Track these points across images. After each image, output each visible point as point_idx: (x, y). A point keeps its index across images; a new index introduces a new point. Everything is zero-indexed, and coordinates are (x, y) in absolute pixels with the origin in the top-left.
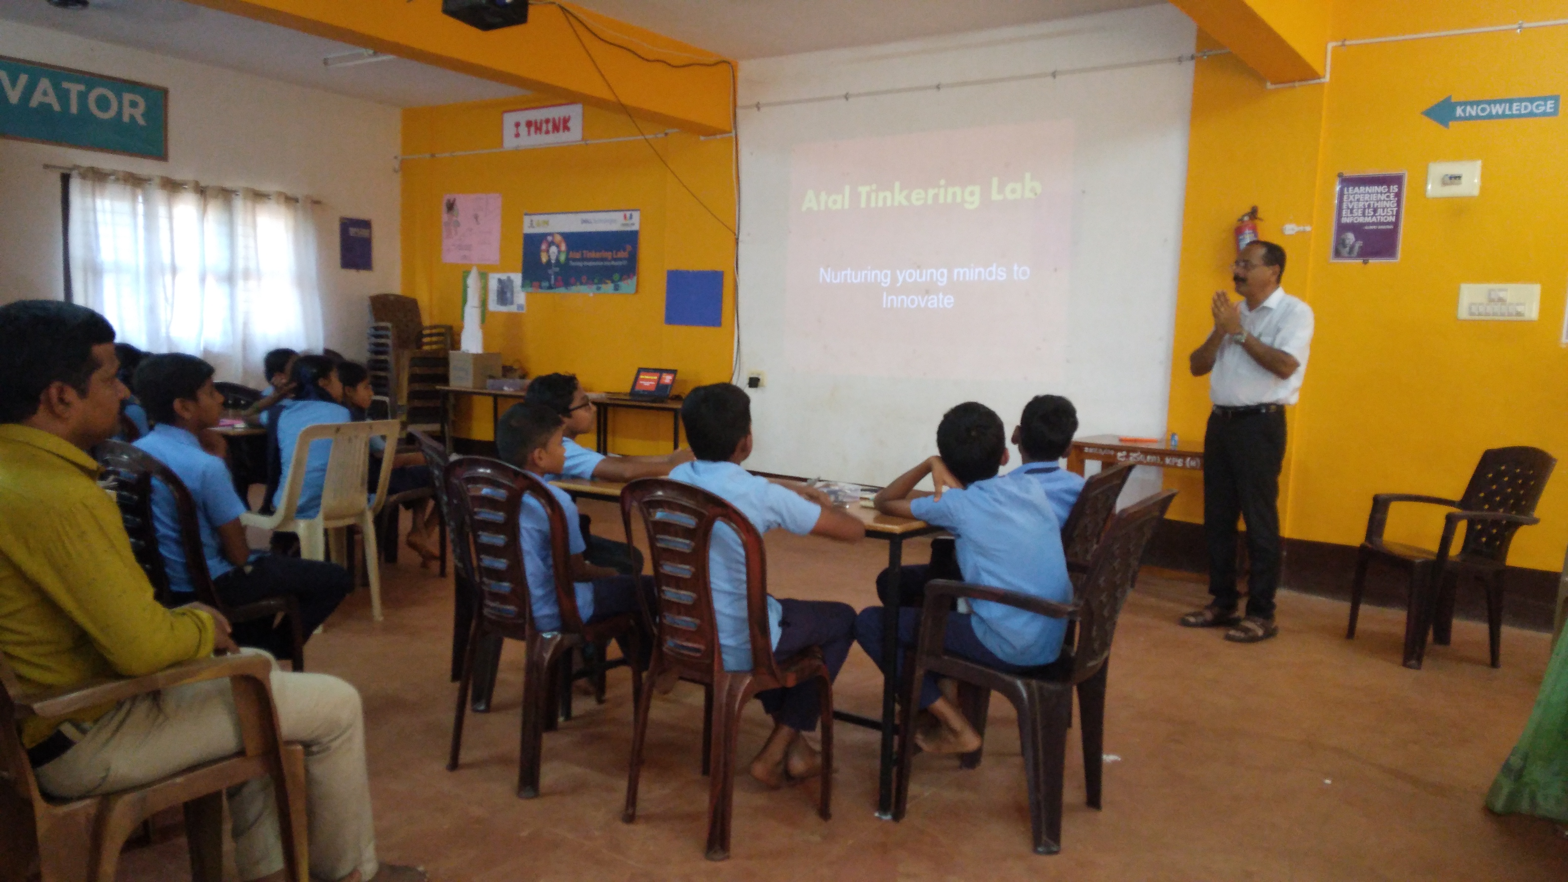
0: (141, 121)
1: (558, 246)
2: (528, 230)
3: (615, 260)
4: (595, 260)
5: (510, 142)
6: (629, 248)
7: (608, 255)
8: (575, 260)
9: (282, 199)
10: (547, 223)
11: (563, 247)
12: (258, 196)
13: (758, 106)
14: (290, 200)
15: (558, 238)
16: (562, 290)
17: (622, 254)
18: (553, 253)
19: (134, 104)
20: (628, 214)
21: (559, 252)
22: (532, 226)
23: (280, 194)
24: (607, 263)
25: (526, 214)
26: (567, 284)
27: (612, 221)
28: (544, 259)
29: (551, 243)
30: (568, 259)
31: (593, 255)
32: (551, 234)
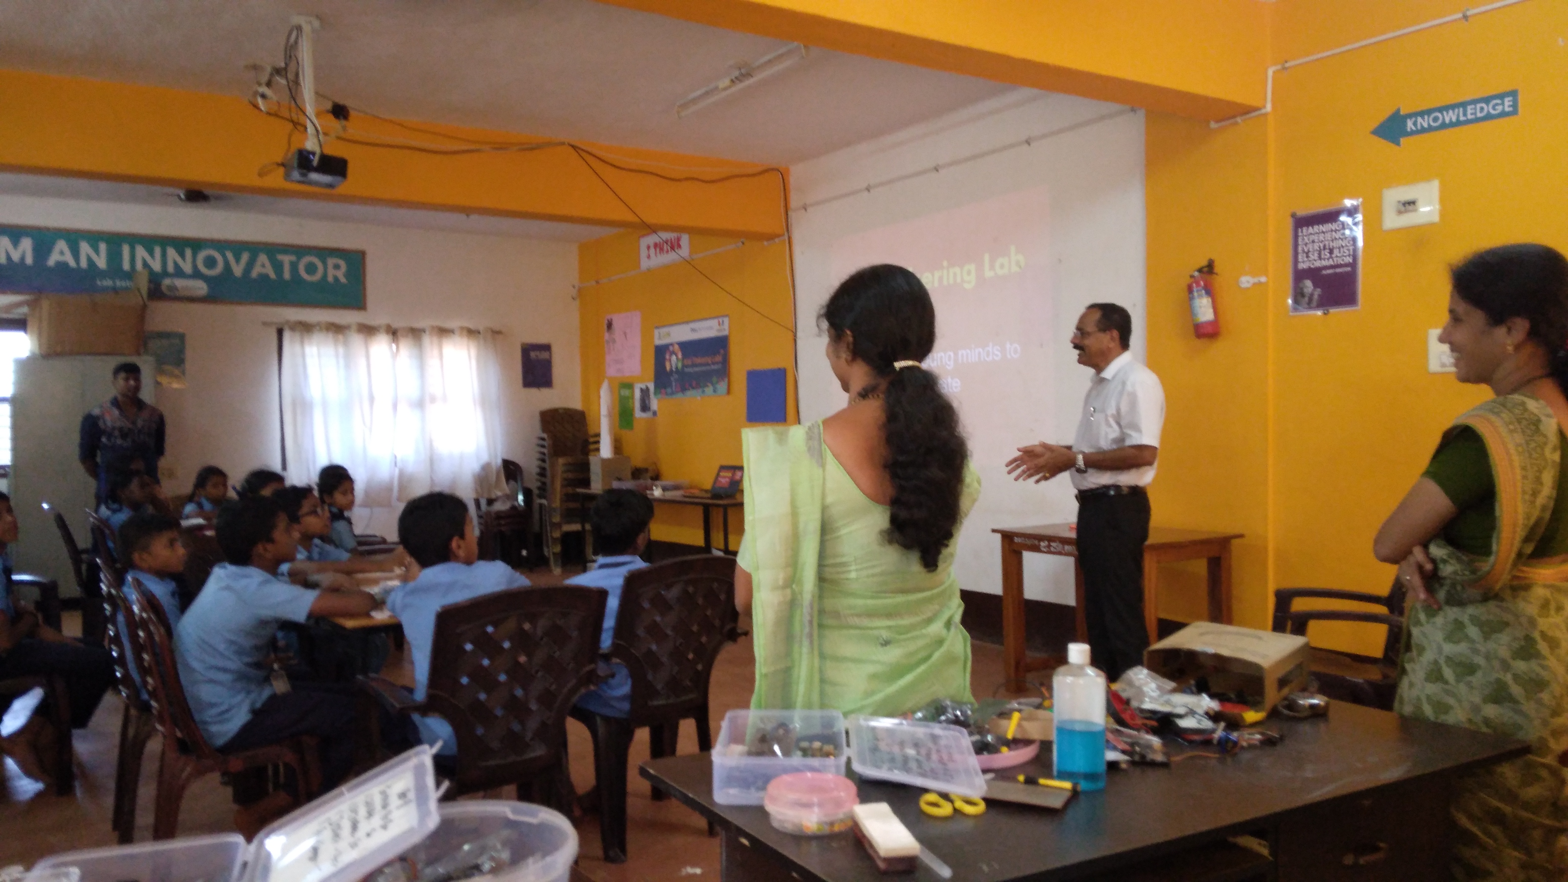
0: (343, 280)
1: (676, 355)
2: (658, 342)
3: (713, 364)
4: (701, 365)
5: (645, 264)
6: (722, 351)
7: (709, 360)
8: (687, 366)
9: (465, 333)
10: (669, 334)
11: (680, 356)
12: (443, 332)
13: (805, 208)
14: (472, 333)
15: (676, 347)
16: (680, 395)
17: (719, 358)
18: (674, 362)
19: (337, 267)
20: (721, 320)
21: (677, 359)
22: (660, 338)
23: (462, 328)
24: (708, 368)
25: (657, 327)
26: (683, 389)
27: (711, 328)
28: (668, 368)
29: (673, 353)
30: (684, 366)
31: (698, 360)
32: (672, 344)
